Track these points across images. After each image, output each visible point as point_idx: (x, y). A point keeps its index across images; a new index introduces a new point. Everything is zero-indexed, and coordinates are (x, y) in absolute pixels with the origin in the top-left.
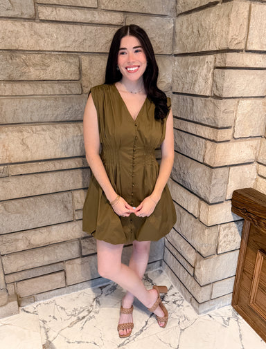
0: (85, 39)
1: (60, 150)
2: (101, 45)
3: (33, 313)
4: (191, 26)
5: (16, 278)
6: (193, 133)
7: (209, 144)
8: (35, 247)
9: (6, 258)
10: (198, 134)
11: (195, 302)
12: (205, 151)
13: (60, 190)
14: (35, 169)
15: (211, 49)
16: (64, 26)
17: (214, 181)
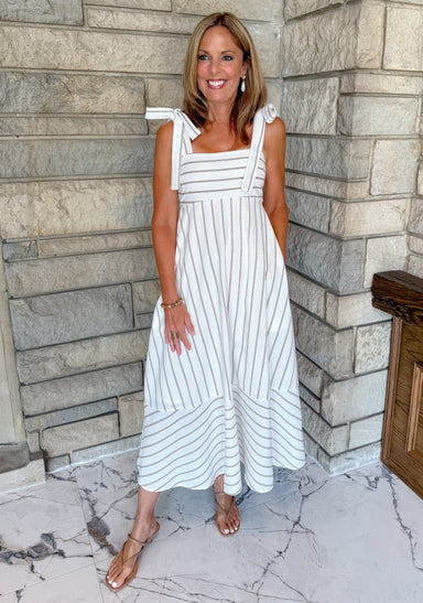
0: (153, 55)
1: (114, 218)
2: (176, 63)
3: (69, 479)
4: (305, 37)
5: (42, 422)
6: (313, 190)
7: (336, 206)
8: (73, 371)
9: (29, 388)
10: (320, 192)
11: (324, 455)
12: (330, 216)
13: (114, 280)
14: (77, 247)
15: (334, 68)
16: (124, 36)
17: (344, 259)
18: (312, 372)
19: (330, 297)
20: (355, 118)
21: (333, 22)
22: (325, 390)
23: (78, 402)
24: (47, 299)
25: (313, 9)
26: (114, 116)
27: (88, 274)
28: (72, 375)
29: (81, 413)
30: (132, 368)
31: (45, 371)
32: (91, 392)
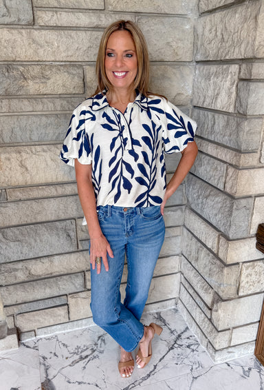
0: (90, 47)
1: (62, 173)
3: (34, 348)
4: (214, 28)
5: (15, 310)
6: (214, 155)
7: (231, 170)
8: (36, 278)
9: (5, 288)
10: (219, 157)
11: (212, 348)
12: (226, 178)
13: (63, 217)
14: (36, 193)
15: (235, 57)
16: (66, 32)
17: (235, 213)
18: (206, 290)
19: (222, 240)
20: (251, 100)
21: (237, 16)
22: (215, 306)
23: (39, 298)
24: (15, 230)
25: (222, 4)
26: (60, 96)
27: (44, 213)
28: (34, 280)
29: (42, 305)
30: (77, 276)
31: (16, 278)
32: (48, 292)
